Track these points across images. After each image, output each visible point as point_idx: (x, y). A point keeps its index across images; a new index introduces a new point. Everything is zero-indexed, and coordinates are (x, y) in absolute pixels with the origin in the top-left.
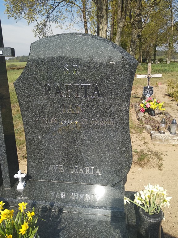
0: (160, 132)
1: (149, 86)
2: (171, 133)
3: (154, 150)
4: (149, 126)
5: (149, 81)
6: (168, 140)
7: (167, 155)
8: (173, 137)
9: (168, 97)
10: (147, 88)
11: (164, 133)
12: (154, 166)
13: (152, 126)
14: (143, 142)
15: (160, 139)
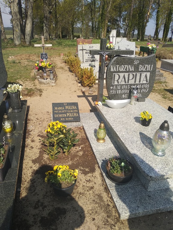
0: (44, 79)
1: (44, 53)
2: (51, 79)
3: (39, 88)
4: (39, 77)
5: (43, 49)
6: (49, 83)
7: (46, 90)
8: (51, 81)
9: (64, 63)
10: (43, 54)
11: (47, 79)
12: (37, 95)
13: (40, 76)
14: (33, 85)
15: (44, 83)
